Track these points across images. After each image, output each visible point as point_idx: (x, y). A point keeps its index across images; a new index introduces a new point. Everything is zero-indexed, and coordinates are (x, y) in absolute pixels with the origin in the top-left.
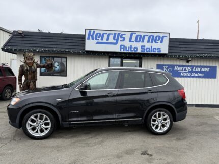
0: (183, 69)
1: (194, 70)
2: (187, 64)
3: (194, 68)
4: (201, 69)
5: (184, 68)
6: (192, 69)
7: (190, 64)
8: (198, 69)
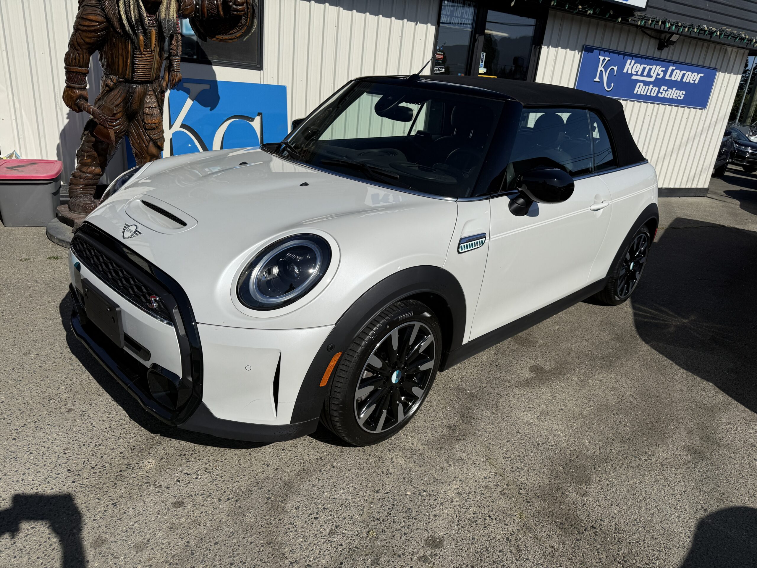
0: (644, 69)
1: (667, 77)
2: (657, 54)
3: (671, 68)
4: (684, 75)
5: (648, 68)
6: (665, 72)
7: (664, 54)
8: (677, 75)
